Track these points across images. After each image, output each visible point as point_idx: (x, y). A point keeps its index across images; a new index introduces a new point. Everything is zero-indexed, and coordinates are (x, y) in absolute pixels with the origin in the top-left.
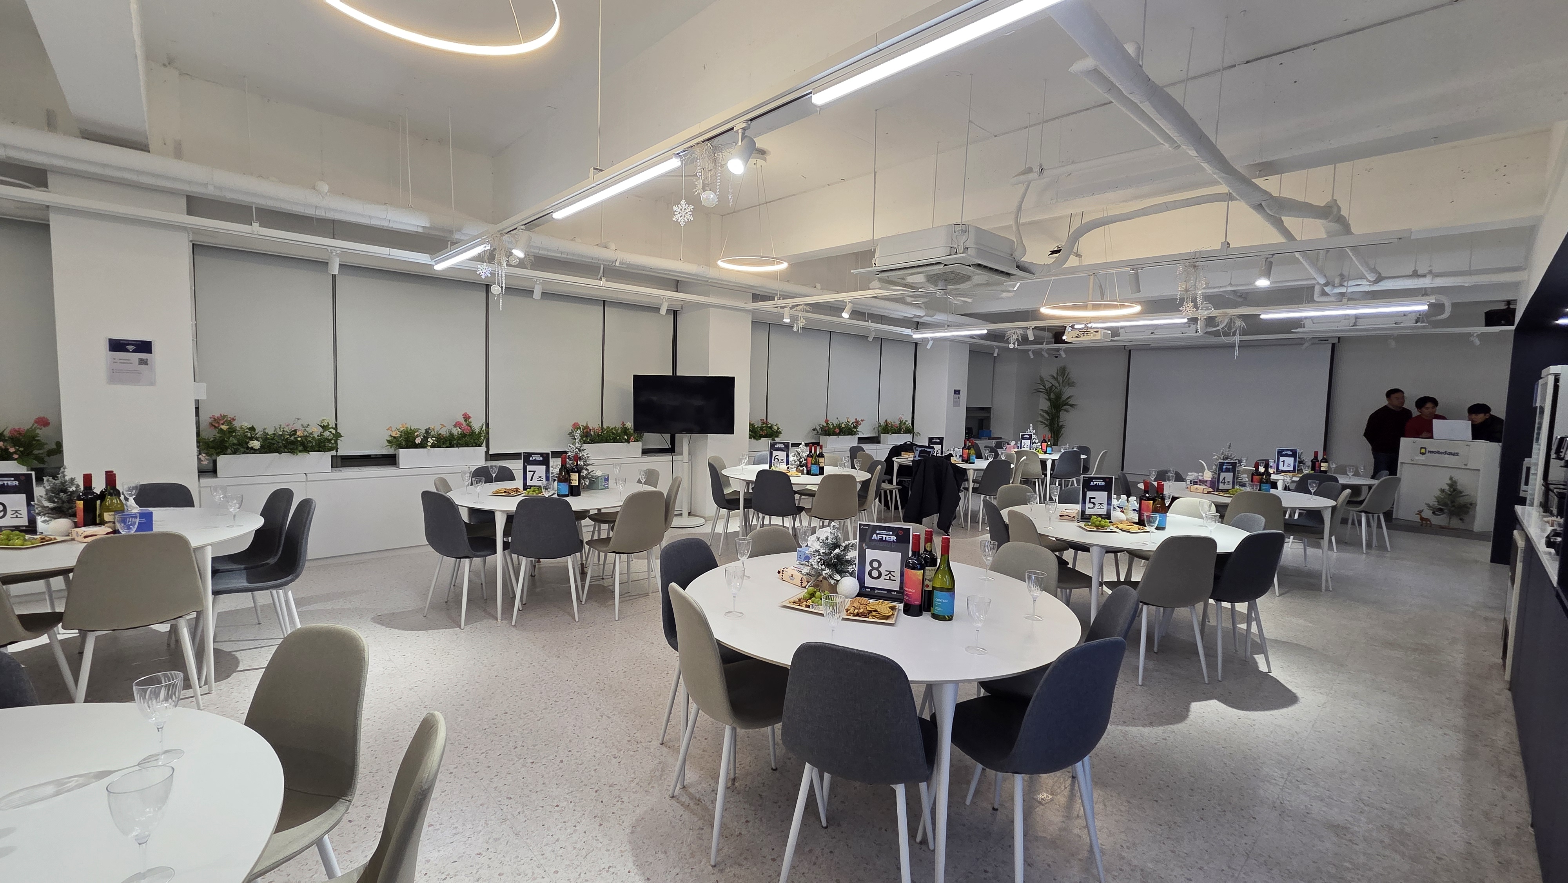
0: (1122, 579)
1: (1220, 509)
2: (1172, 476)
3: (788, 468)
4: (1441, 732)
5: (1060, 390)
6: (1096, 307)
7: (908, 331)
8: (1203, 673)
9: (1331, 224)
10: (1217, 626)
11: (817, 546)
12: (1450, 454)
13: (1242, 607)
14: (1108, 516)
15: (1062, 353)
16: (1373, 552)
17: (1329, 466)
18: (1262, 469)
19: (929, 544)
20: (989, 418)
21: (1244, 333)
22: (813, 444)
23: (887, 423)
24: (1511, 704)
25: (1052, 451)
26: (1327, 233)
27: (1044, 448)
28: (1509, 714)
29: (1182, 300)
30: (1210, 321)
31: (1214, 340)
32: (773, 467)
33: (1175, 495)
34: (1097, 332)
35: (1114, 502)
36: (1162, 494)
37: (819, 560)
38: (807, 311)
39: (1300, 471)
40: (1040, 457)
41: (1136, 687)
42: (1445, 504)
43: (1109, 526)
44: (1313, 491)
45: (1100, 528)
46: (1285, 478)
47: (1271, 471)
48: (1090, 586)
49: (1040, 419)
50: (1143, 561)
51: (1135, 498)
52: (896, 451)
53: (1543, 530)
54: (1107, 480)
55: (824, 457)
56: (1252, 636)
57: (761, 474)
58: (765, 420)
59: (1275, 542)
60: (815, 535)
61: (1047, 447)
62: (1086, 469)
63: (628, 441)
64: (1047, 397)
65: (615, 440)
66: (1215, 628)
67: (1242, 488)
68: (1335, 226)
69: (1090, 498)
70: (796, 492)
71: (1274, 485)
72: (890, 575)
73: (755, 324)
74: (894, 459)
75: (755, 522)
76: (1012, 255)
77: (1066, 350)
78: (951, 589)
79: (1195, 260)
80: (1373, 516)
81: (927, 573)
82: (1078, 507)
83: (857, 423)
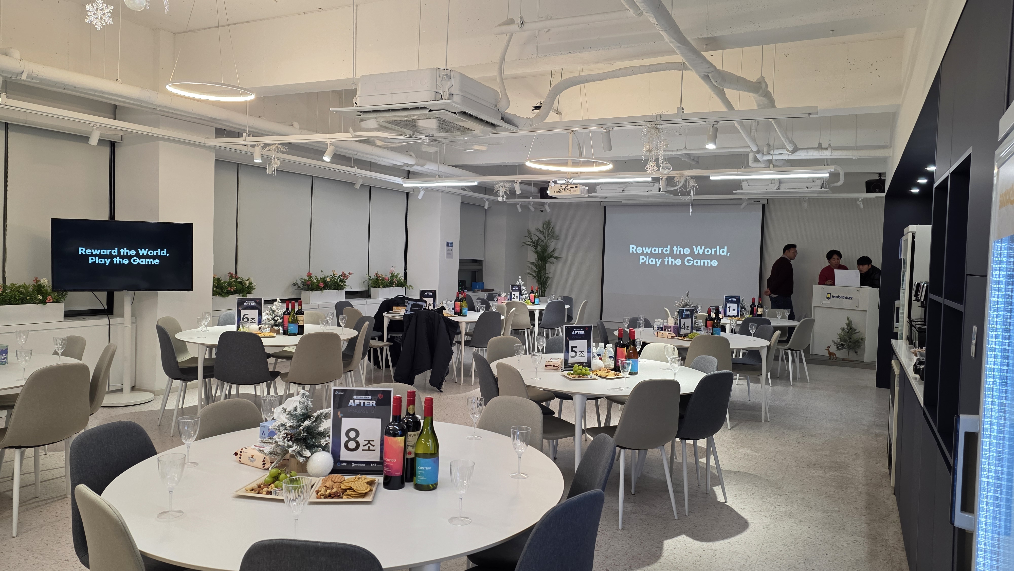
0: (602, 425)
1: (682, 352)
2: (642, 323)
3: (260, 328)
4: (852, 539)
5: (546, 244)
6: (575, 164)
7: (398, 180)
8: (673, 510)
9: (761, 98)
10: (683, 462)
11: (283, 419)
12: (847, 298)
13: (702, 443)
14: (588, 364)
15: (547, 207)
16: (798, 384)
17: (763, 311)
18: (713, 315)
19: (411, 406)
20: (481, 270)
21: (697, 193)
22: (291, 300)
23: (377, 276)
24: (896, 506)
25: (540, 301)
26: (758, 106)
27: (532, 299)
28: (895, 516)
29: (647, 160)
30: (670, 180)
31: (672, 198)
32: (241, 329)
33: (645, 341)
34: (576, 187)
35: (594, 350)
36: (634, 340)
37: (285, 435)
38: (282, 152)
39: (742, 315)
40: (529, 308)
41: (616, 531)
42: (845, 341)
43: (589, 374)
44: (752, 333)
45: (581, 376)
46: (731, 322)
47: (720, 316)
48: (574, 435)
49: (529, 271)
50: (620, 405)
51: (611, 345)
52: (387, 306)
53: (911, 360)
54: (587, 329)
55: (303, 314)
56: (711, 469)
57: (225, 336)
58: (234, 274)
59: (726, 381)
60: (281, 406)
61: (535, 298)
62: (570, 318)
63: (43, 302)
64: (534, 250)
65: (23, 301)
66: (681, 464)
67: (699, 333)
68: (764, 100)
69: (572, 347)
70: (269, 356)
71: (723, 329)
72: (369, 445)
73: (220, 163)
74: (385, 314)
75: (218, 394)
76: (496, 106)
77: (550, 205)
78: (434, 454)
79: (656, 123)
80: (796, 353)
81: (410, 439)
82: (561, 356)
83: (344, 277)
